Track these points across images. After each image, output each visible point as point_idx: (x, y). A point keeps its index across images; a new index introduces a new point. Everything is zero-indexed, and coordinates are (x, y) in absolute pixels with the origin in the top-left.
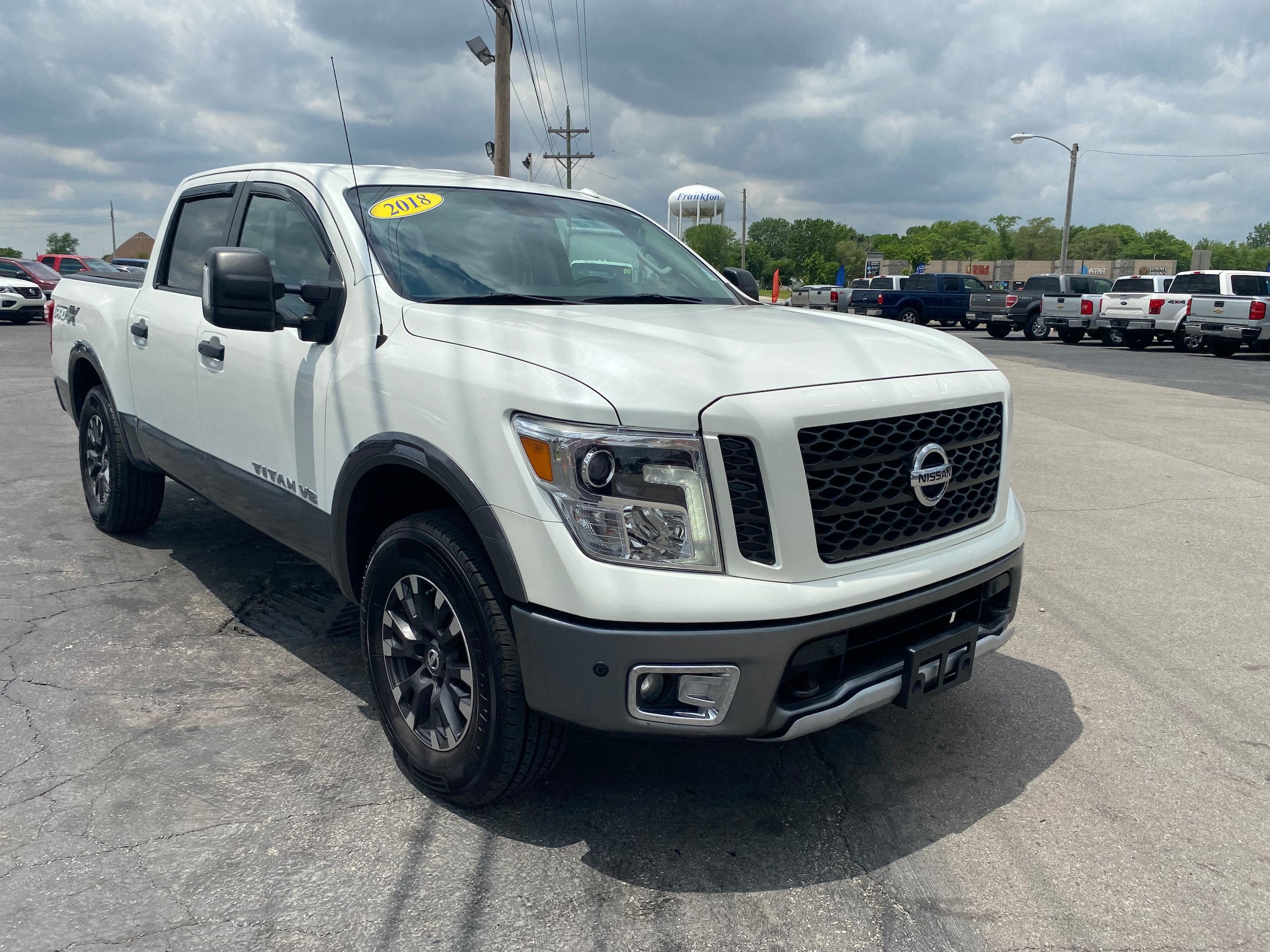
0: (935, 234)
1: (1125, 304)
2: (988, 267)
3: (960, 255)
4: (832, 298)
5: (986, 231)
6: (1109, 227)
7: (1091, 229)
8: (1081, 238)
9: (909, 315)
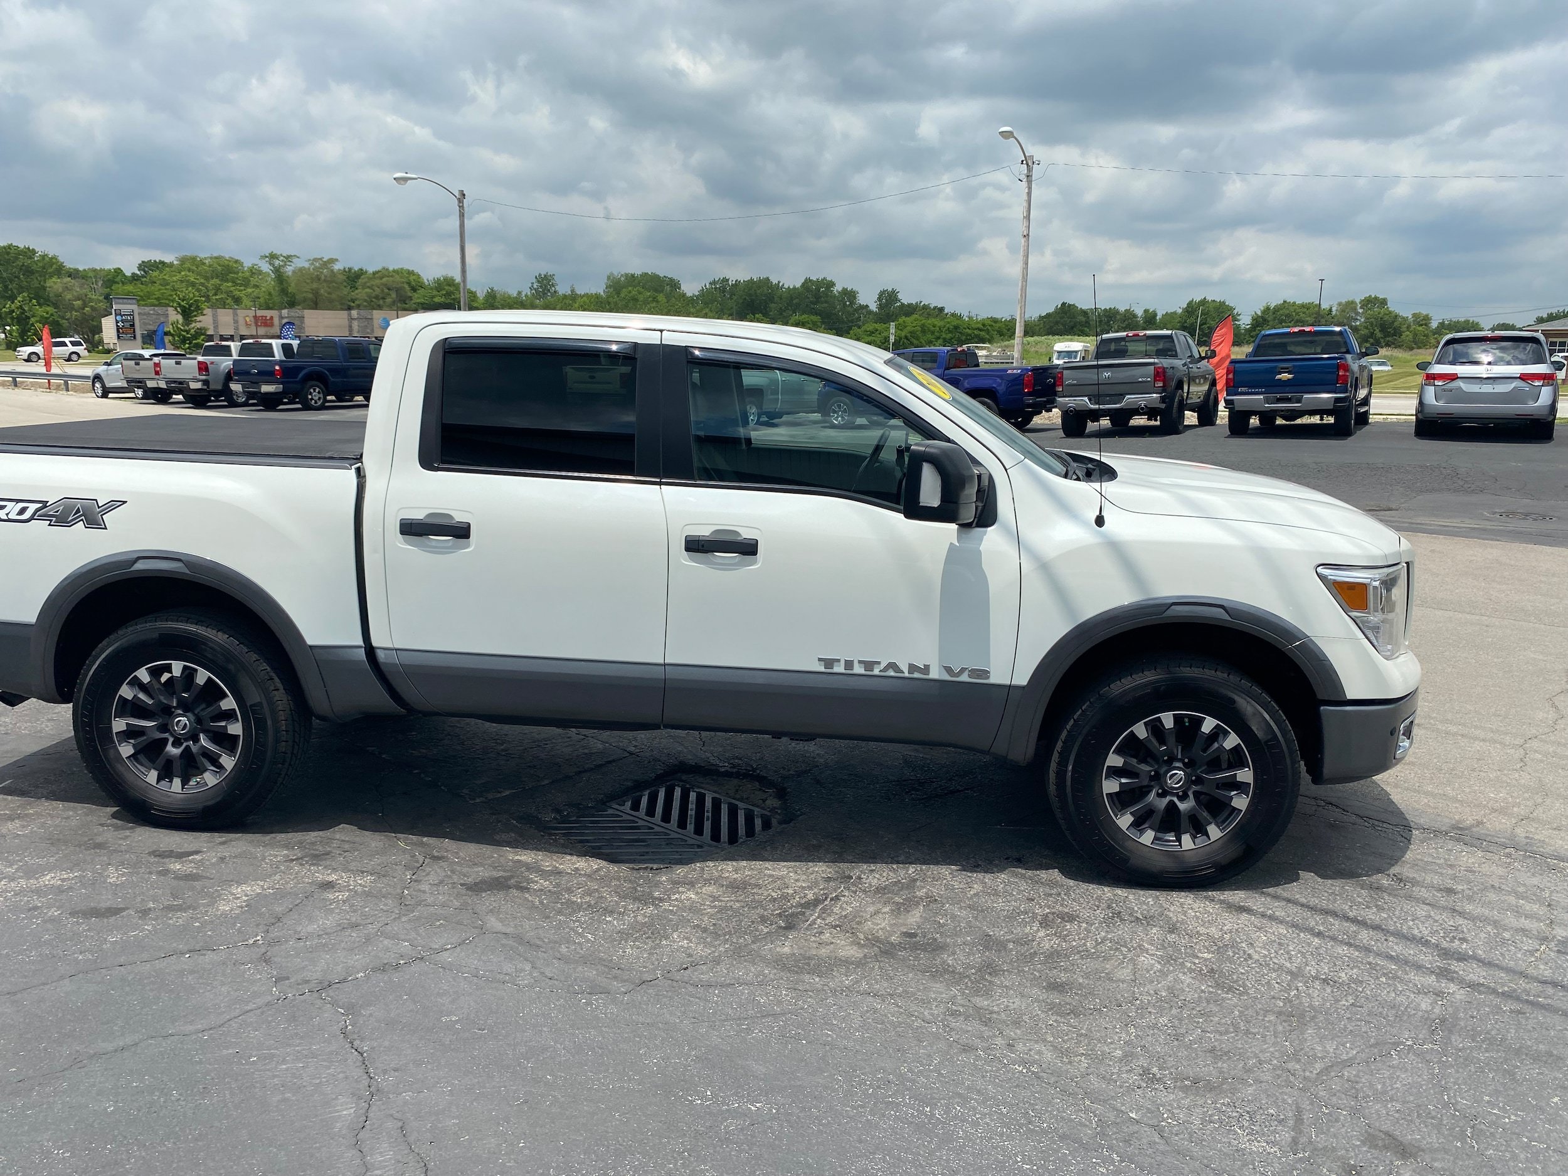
0: (188, 273)
1: (593, 377)
2: (272, 318)
3: (228, 301)
4: (200, 369)
5: (254, 272)
6: (394, 271)
7: (374, 273)
8: (366, 283)
9: (314, 390)
